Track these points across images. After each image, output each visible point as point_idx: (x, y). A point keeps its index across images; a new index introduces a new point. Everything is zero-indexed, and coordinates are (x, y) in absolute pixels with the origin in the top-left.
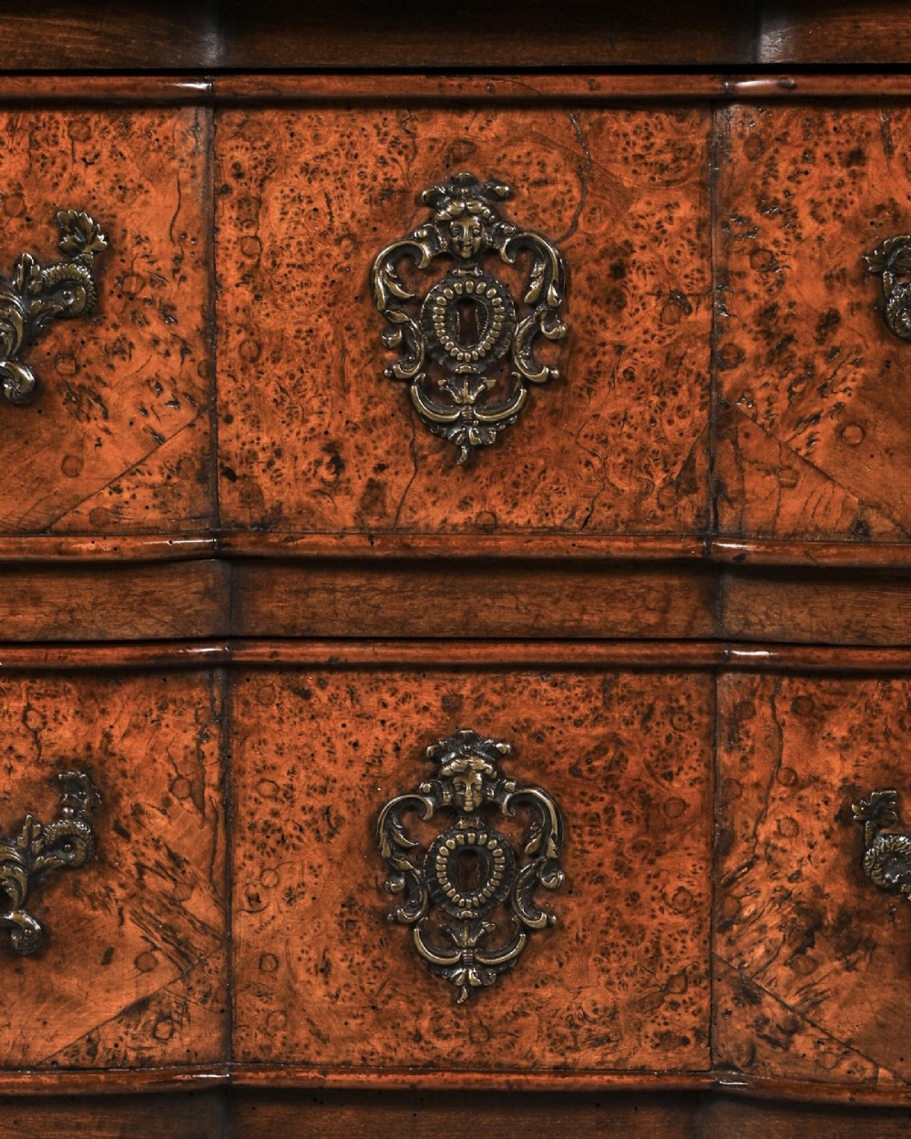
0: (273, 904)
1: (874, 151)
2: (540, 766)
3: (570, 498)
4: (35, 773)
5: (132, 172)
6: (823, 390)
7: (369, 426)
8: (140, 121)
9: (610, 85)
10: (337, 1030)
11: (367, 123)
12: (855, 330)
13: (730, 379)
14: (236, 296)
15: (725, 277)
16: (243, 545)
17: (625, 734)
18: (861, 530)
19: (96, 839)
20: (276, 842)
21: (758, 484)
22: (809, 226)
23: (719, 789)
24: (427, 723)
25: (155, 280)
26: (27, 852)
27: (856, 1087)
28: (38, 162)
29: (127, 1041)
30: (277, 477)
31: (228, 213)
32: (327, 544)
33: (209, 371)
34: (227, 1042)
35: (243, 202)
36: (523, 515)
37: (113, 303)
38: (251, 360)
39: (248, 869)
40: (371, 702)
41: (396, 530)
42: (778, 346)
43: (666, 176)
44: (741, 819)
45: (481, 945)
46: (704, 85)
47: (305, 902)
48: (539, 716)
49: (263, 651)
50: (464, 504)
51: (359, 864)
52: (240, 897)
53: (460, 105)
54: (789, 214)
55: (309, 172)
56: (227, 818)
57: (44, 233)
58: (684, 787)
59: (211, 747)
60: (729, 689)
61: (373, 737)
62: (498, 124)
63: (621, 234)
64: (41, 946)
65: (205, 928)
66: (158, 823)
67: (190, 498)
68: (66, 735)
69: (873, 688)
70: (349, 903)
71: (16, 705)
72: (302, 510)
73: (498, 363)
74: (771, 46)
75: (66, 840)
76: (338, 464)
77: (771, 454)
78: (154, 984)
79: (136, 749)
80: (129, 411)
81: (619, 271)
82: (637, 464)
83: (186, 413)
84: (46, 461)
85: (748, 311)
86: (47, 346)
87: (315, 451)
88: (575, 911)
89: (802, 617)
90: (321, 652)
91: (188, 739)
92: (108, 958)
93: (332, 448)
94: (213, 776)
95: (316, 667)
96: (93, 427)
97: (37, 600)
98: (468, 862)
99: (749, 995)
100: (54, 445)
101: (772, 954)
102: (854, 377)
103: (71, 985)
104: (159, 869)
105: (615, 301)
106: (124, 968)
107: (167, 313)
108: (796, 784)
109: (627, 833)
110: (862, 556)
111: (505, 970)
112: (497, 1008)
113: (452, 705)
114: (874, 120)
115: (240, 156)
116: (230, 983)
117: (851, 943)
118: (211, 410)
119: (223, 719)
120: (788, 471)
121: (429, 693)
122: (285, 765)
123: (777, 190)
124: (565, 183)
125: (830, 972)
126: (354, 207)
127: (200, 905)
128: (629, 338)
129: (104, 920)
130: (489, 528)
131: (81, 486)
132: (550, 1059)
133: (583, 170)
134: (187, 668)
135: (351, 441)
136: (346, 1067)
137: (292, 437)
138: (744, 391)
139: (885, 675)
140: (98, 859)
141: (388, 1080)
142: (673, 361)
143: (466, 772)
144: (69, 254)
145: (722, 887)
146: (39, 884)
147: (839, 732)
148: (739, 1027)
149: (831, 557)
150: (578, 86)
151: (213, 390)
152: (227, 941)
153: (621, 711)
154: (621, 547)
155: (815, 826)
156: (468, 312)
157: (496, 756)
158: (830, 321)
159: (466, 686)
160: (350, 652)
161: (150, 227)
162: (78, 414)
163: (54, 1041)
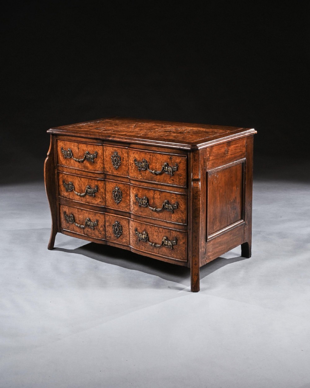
1: (134, 153)
2: (121, 190)
3: (121, 173)
4: (94, 186)
5: (99, 149)
6: (133, 168)
8: (99, 146)
9: (122, 147)
10: (111, 204)
11: (111, 148)
12: (134, 164)
14: (105, 157)
15: (128, 160)
16: (105, 173)
17: (125, 188)
18: (134, 177)
20: (108, 192)
21: (130, 174)
22: (132, 158)
24: (115, 186)
25: (100, 156)
27: (136, 214)
28: (94, 148)
29: (99, 203)
30: (107, 169)
31: (104, 152)
32: (110, 174)
34: (105, 205)
37: (98, 157)
38: (106, 161)
40: (112, 184)
41: (113, 173)
42: (131, 165)
43: (126, 153)
45: (118, 201)
47: (109, 196)
48: (121, 186)
49: (107, 180)
50: (116, 172)
51: (111, 194)
52: (106, 195)
53: (115, 147)
55: (108, 150)
56: (105, 190)
57: (94, 152)
58: (128, 192)
59: (104, 185)
61: (112, 186)
62: (117, 149)
63: (123, 156)
64: (95, 197)
65: (104, 197)
66: (101, 190)
67: (102, 170)
68: (96, 183)
70: (111, 197)
71: (93, 181)
72: (108, 171)
73: (117, 163)
77: (131, 171)
78: (101, 200)
79: (100, 185)
80: (99, 164)
81: (123, 159)
82: (125, 171)
83: (102, 164)
84: (95, 166)
85: (129, 162)
86: (94, 159)
87: (109, 168)
88: (122, 199)
89: (133, 182)
91: (103, 185)
92: (99, 198)
94: (104, 187)
95: (109, 181)
96: (97, 164)
97: (94, 175)
98: (117, 195)
99: (131, 207)
101: (132, 204)
103: (97, 199)
104: (101, 193)
105: (123, 160)
106: (99, 199)
107: (101, 158)
108: (133, 193)
109: (125, 195)
111: (119, 203)
112: (119, 205)
114: (134, 151)
115: (105, 149)
116: (106, 201)
117: (136, 204)
118: (104, 164)
119: (105, 184)
120: (132, 173)
121: (115, 184)
122: (108, 187)
123: (130, 155)
124: (121, 153)
125: (135, 206)
126: (110, 153)
127: (104, 195)
128: (124, 163)
129: (98, 195)
130: (118, 174)
131: (97, 168)
132: (122, 209)
133: (122, 152)
134: (103, 180)
135: (111, 167)
136: (111, 207)
138: (129, 167)
139: (136, 187)
140: (98, 191)
142: (126, 165)
143: (116, 189)
144: (95, 154)
145: (130, 199)
146: (95, 193)
147: (135, 190)
148: (131, 209)
150: (120, 147)
151: (104, 163)
152: (106, 198)
153: (125, 187)
154: (124, 176)
155: (134, 196)
156: (116, 160)
157: (118, 188)
158: (133, 164)
159: (117, 184)
160: (111, 181)
161: (100, 152)
162: (96, 164)
163: (96, 203)
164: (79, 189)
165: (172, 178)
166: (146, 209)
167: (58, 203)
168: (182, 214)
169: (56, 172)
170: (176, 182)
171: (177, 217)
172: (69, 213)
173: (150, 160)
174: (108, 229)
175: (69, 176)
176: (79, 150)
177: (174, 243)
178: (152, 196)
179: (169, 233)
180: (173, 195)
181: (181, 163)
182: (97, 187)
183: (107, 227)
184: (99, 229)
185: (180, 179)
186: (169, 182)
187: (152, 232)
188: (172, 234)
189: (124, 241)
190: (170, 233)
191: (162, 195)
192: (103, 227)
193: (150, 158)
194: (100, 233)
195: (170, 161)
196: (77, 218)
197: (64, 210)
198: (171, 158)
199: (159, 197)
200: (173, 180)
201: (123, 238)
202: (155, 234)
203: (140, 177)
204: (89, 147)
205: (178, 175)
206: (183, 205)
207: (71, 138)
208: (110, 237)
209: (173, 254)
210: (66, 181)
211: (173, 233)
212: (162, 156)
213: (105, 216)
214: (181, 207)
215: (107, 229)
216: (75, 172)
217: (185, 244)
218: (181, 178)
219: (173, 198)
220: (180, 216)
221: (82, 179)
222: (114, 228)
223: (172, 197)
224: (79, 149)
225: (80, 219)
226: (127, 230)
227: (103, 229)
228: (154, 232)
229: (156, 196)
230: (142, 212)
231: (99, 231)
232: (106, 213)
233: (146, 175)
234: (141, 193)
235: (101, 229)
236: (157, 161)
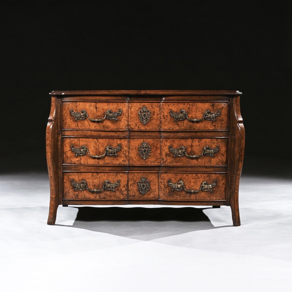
0: (132, 154)
1: (170, 105)
2: (149, 144)
3: (151, 127)
4: (117, 145)
5: (123, 106)
6: (167, 120)
7: (138, 122)
8: (124, 103)
9: (153, 101)
10: (136, 162)
11: (138, 104)
12: (169, 116)
13: (161, 120)
14: (130, 114)
15: (161, 113)
16: (130, 130)
18: (169, 129)
19: (121, 149)
20: (132, 149)
21: (163, 126)
22: (166, 110)
23: (161, 146)
24: (142, 142)
25: (125, 113)
26: (116, 150)
27: (170, 165)
28: (118, 106)
29: (122, 163)
30: (132, 126)
31: (129, 109)
32: (135, 130)
33: (128, 119)
34: (129, 163)
35: (130, 108)
36: (148, 128)
37: (122, 115)
38: (131, 118)
39: (130, 152)
40: (138, 140)
41: (140, 129)
42: (164, 118)
43: (157, 107)
44: (162, 148)
45: (145, 156)
46: (159, 101)
47: (134, 154)
48: (149, 141)
49: (131, 137)
50: (144, 128)
51: (137, 151)
52: (130, 153)
53: (144, 102)
54: (165, 109)
55: (135, 107)
56: (129, 148)
57: (118, 110)
58: (158, 146)
59: (128, 143)
60: (161, 139)
61: (139, 143)
62: (146, 104)
63: (154, 110)
64: (117, 156)
65: (127, 155)
66: (125, 148)
67: (127, 127)
68: (119, 142)
69: (170, 139)
70: (137, 154)
71: (116, 140)
72: (134, 128)
73: (146, 118)
74: (163, 99)
75: (119, 149)
76: (136, 125)
77: (164, 124)
78: (124, 159)
79: (123, 143)
80: (123, 121)
81: (154, 113)
82: (155, 125)
83: (127, 122)
84: (118, 125)
85: (162, 115)
86: (118, 117)
87: (135, 124)
88: (152, 154)
89: (166, 135)
90: (135, 137)
91: (127, 143)
92: (121, 157)
93: (136, 124)
94: (128, 145)
95: (135, 138)
97: (117, 133)
98: (145, 151)
99: (163, 159)
100: (118, 124)
101: (164, 157)
102: (169, 119)
104: (125, 151)
105: (154, 115)
106: (122, 158)
107: (126, 115)
108: (166, 145)
109: (155, 149)
110: (169, 131)
111: (147, 158)
112: (147, 160)
113: (144, 141)
114: (170, 103)
115: (130, 105)
116: (129, 159)
117: (169, 156)
119: (129, 141)
120: (165, 125)
121: (142, 140)
122: (133, 144)
123: (164, 108)
124: (151, 107)
125: (168, 158)
126: (137, 109)
127: (127, 154)
128: (155, 117)
129: (121, 155)
130: (146, 129)
131: (120, 126)
132: (150, 164)
133: (152, 107)
134: (127, 138)
135: (137, 124)
136: (137, 165)
137: (133, 123)
138: (162, 120)
139: (171, 138)
140: (121, 150)
141: (139, 165)
142: (158, 118)
143: (144, 145)
144: (120, 111)
145: (161, 152)
146: (117, 152)
147: (168, 142)
148: (162, 162)
149: (167, 131)
150: (151, 101)
152: (129, 156)
153: (154, 141)
154: (154, 130)
155: (167, 148)
156: (145, 115)
157: (146, 144)
158: (167, 116)
159: (144, 139)
160: (137, 137)
161: (125, 110)
162: (120, 122)
163: (118, 163)
164: (95, 151)
165: (213, 124)
166: (182, 158)
167: (61, 172)
168: (222, 157)
169: (60, 138)
170: (218, 127)
171: (217, 161)
172: (79, 180)
173: (189, 110)
174: (132, 188)
175: (81, 139)
176: (96, 110)
177: (214, 185)
178: (190, 144)
179: (208, 177)
180: (214, 140)
181: (223, 109)
182: (120, 145)
183: (131, 186)
184: (121, 190)
185: (222, 124)
186: (210, 128)
187: (189, 180)
188: (211, 177)
189: (152, 196)
190: (210, 177)
191: (201, 142)
192: (126, 186)
193: (190, 107)
194: (122, 194)
195: (212, 108)
196: (91, 183)
197: (71, 178)
198: (213, 105)
199: (198, 144)
200: (215, 126)
201: (151, 193)
202: (193, 181)
203: (177, 128)
204: (111, 105)
205: (220, 120)
206: (223, 148)
207: (86, 98)
208: (134, 196)
209: (212, 197)
210: (77, 145)
211: (213, 176)
212: (204, 104)
213: (128, 175)
214: (222, 150)
215: (130, 188)
216: (89, 134)
217: (224, 185)
218: (223, 122)
219: (214, 143)
220: (221, 159)
221: (101, 140)
222: (140, 185)
223: (212, 142)
224: (98, 109)
225: (94, 183)
226: (156, 184)
227: (126, 189)
228: (191, 179)
229: (194, 144)
230: (177, 162)
231: (120, 192)
232: (130, 172)
233: (184, 125)
234: (177, 143)
235: (124, 189)
236: (197, 110)
